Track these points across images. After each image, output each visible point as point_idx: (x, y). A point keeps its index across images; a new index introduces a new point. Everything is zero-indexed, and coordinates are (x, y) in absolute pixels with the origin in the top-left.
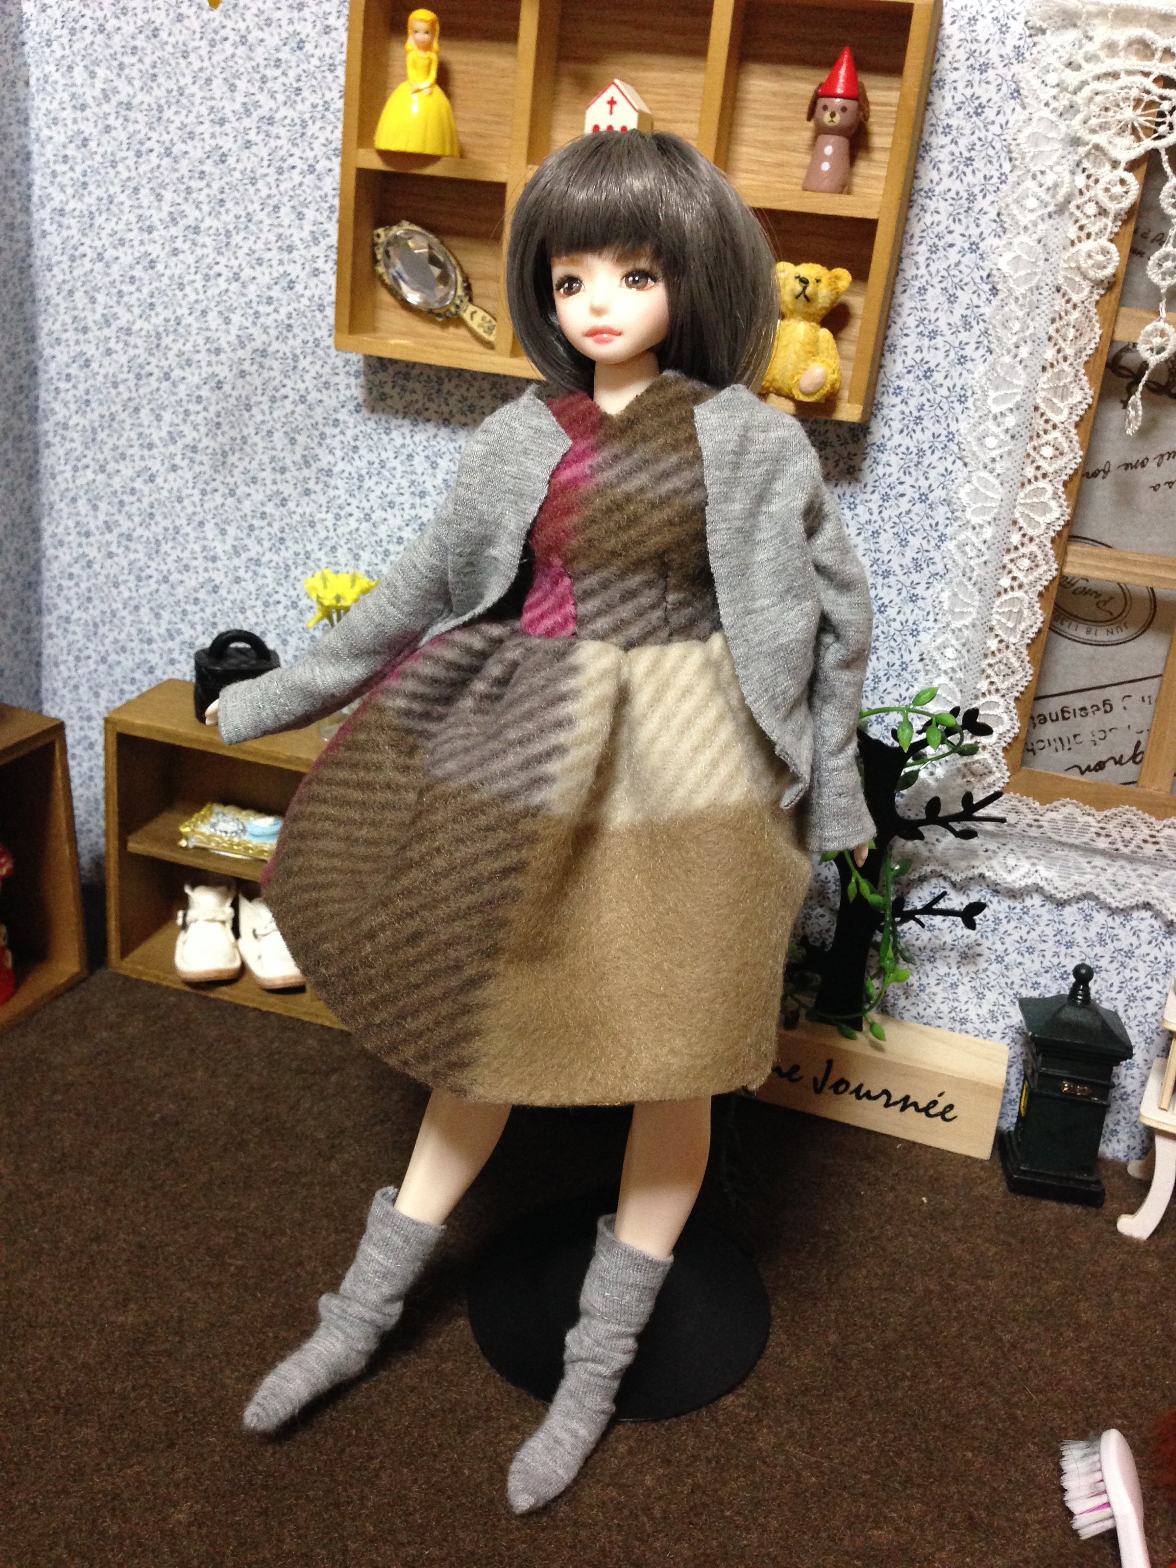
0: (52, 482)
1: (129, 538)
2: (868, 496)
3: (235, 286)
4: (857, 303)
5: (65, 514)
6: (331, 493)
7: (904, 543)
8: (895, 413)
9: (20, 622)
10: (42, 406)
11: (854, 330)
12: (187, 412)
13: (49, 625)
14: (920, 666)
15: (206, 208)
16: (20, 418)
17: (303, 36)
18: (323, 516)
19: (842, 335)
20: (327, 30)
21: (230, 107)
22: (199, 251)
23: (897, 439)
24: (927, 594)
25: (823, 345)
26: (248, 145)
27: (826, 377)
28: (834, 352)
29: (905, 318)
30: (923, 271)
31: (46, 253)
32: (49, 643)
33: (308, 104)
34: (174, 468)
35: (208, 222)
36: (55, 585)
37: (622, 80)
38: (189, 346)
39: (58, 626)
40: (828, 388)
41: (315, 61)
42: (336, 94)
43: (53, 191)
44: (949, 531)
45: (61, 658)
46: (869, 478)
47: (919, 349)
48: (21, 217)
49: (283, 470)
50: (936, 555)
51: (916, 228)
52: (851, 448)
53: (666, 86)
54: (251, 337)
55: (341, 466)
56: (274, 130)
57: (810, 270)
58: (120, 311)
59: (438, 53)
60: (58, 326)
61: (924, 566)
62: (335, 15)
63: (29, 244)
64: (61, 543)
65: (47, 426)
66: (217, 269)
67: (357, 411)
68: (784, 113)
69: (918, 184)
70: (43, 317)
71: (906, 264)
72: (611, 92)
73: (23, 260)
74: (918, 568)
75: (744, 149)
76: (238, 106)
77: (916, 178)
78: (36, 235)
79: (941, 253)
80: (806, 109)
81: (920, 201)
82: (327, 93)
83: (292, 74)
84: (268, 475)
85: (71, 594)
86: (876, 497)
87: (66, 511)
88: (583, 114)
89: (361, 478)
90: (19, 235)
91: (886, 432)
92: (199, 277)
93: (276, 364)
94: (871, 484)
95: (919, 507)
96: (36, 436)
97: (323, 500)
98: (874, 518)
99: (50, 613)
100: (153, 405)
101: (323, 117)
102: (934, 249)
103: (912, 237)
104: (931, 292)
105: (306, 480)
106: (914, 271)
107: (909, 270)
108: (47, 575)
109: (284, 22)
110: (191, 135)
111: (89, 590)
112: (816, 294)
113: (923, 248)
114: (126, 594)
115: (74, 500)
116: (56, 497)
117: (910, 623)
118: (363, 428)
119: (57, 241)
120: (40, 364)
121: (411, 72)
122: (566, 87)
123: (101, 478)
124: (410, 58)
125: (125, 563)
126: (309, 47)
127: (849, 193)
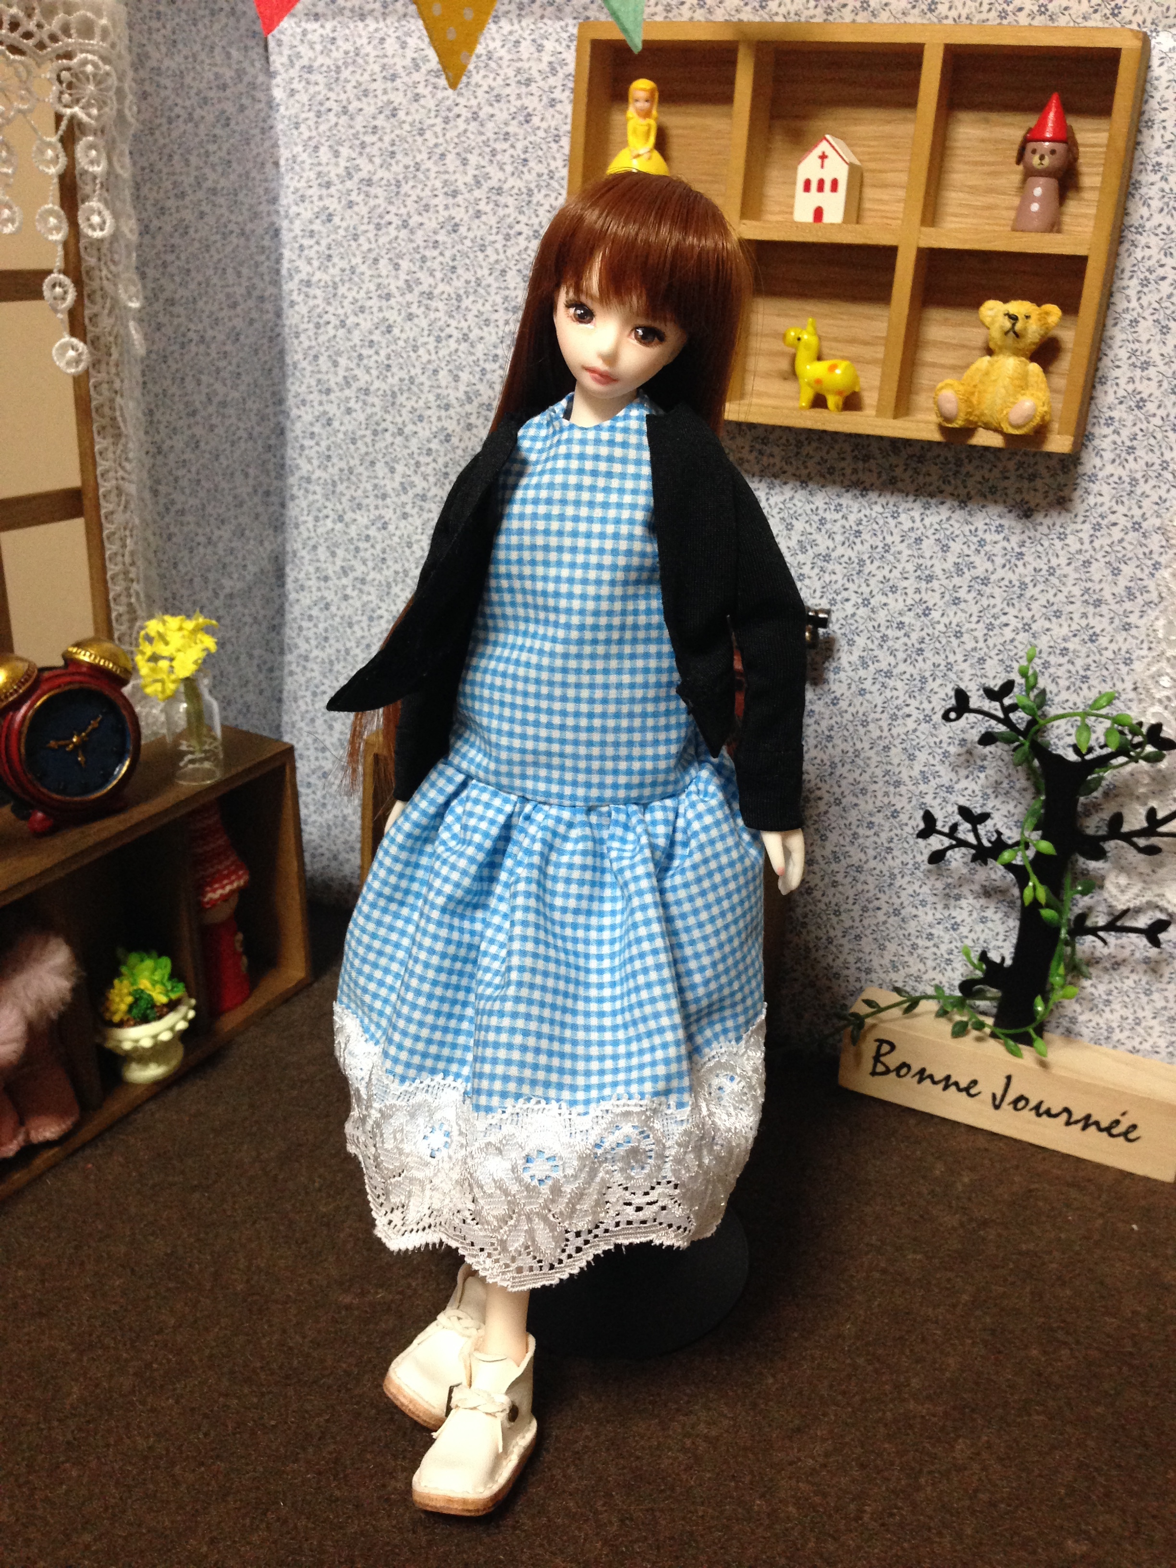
0: (295, 532)
1: (363, 581)
2: (1079, 527)
3: (464, 346)
4: (1067, 336)
5: (306, 562)
7: (1116, 572)
8: (1106, 444)
9: (265, 663)
10: (288, 462)
11: (1064, 363)
12: (418, 464)
13: (290, 663)
14: (1132, 695)
15: (439, 275)
16: (268, 475)
17: (530, 110)
19: (1051, 369)
20: (553, 103)
21: (462, 180)
22: (432, 315)
23: (1109, 469)
24: (1141, 623)
25: (1032, 380)
26: (478, 214)
27: (1035, 410)
28: (1043, 386)
29: (1116, 350)
30: (1134, 304)
31: (294, 322)
32: (289, 680)
33: (534, 173)
34: (405, 516)
35: (441, 287)
36: (295, 626)
37: (832, 135)
38: (421, 403)
39: (298, 664)
40: (1037, 420)
41: (541, 133)
42: (560, 163)
43: (301, 264)
44: (1163, 560)
45: (300, 693)
46: (1080, 508)
47: (1132, 380)
48: (271, 290)
50: (1151, 584)
51: (1127, 263)
52: (1061, 479)
53: (875, 138)
54: (478, 394)
56: (502, 200)
57: (1018, 307)
58: (359, 373)
59: (656, 119)
60: (304, 388)
61: (1138, 594)
62: (560, 88)
63: (279, 315)
64: (302, 588)
65: (292, 480)
66: (448, 331)
68: (991, 159)
69: (1129, 221)
70: (290, 380)
71: (1118, 298)
72: (823, 147)
73: (272, 330)
74: (1131, 597)
75: (953, 195)
76: (469, 179)
77: (1127, 214)
78: (285, 305)
79: (1152, 286)
80: (1015, 154)
81: (1131, 236)
82: (552, 163)
83: (520, 146)
85: (310, 634)
86: (1087, 527)
87: (308, 557)
88: (795, 169)
90: (268, 306)
91: (1098, 462)
92: (432, 339)
94: (1081, 513)
95: (1132, 536)
96: (282, 491)
98: (1084, 548)
99: (291, 652)
100: (387, 459)
101: (548, 185)
102: (1145, 283)
103: (1123, 271)
104: (1143, 324)
106: (1125, 305)
107: (1120, 303)
108: (289, 617)
109: (512, 98)
110: (427, 208)
111: (326, 630)
112: (1025, 329)
113: (1135, 282)
114: (359, 634)
115: (315, 548)
116: (298, 546)
117: (1123, 652)
119: (304, 310)
120: (288, 424)
121: (631, 139)
122: (779, 143)
123: (339, 526)
124: (630, 126)
125: (358, 604)
126: (536, 120)
127: (1059, 231)
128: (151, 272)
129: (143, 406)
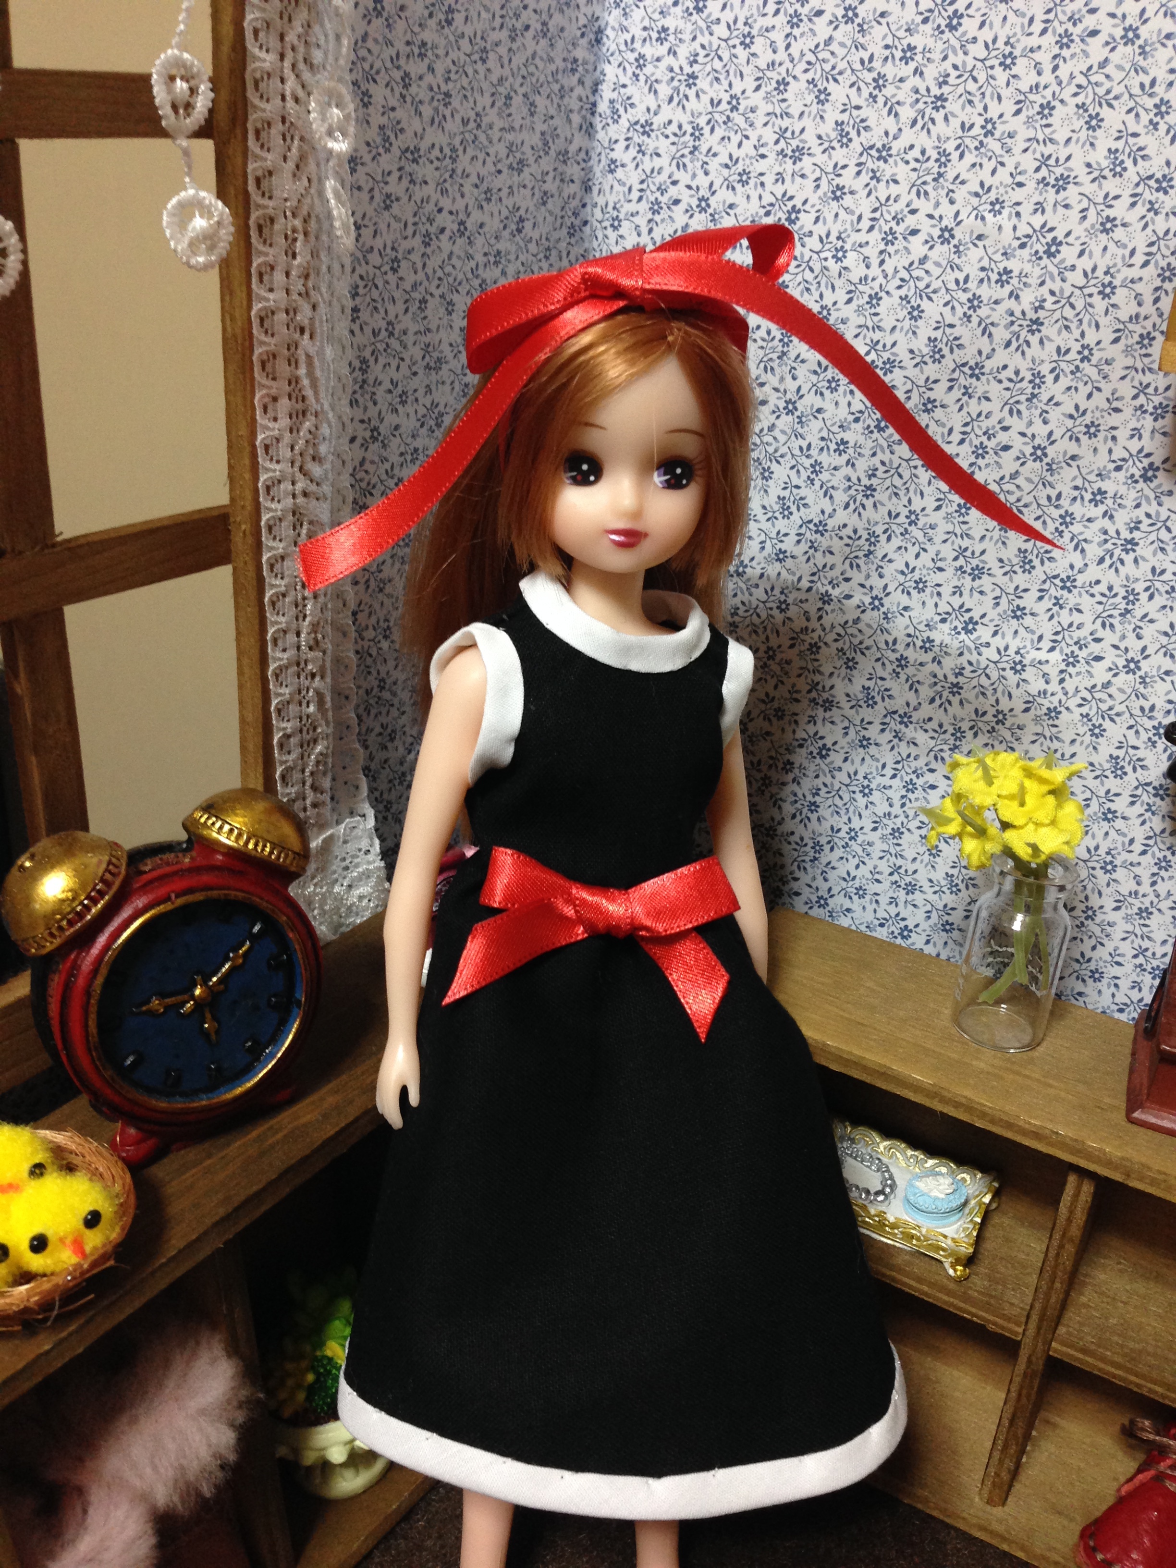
3: (941, 252)
6: (1065, 617)
12: (816, 467)
15: (907, 113)
18: (1043, 655)
22: (882, 191)
31: (612, 199)
35: (909, 136)
43: (637, 92)
48: (579, 140)
49: (977, 573)
54: (956, 344)
55: (1094, 572)
63: (588, 185)
66: (911, 221)
67: (1146, 479)
73: (576, 214)
78: (597, 170)
84: (948, 579)
89: (1131, 597)
90: (573, 170)
92: (875, 237)
93: (995, 390)
97: (1047, 629)
105: (1019, 592)
118: (1153, 509)
119: (633, 178)
128: (379, 93)
129: (350, 354)
